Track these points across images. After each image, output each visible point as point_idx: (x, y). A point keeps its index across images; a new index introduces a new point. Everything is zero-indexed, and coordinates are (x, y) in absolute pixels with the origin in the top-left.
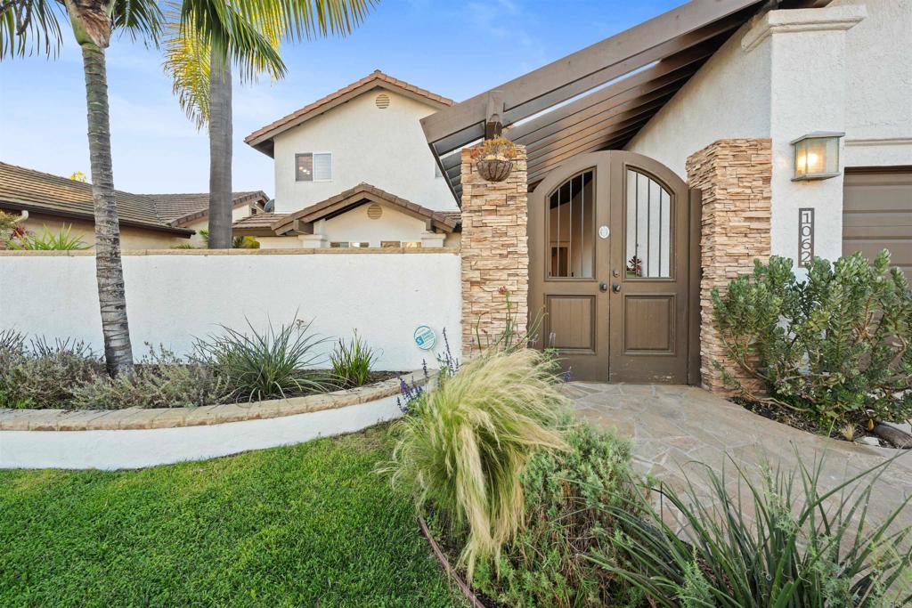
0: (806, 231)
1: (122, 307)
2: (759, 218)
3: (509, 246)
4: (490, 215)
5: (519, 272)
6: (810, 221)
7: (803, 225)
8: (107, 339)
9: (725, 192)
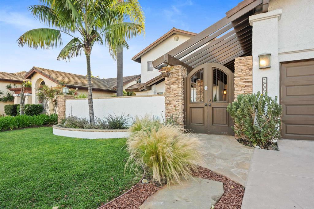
0: (265, 85)
1: (93, 110)
2: (248, 82)
3: (176, 93)
4: (172, 85)
5: (179, 101)
6: (266, 82)
7: (264, 83)
8: (90, 117)
9: (237, 74)
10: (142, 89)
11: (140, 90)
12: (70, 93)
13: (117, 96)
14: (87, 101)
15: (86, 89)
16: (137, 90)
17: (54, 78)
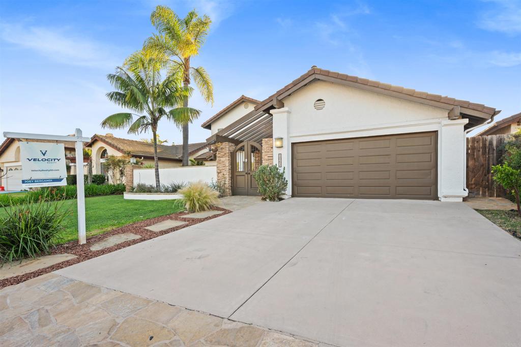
1: (159, 178)
2: (271, 156)
3: (225, 164)
5: (227, 170)
7: (279, 158)
8: (157, 184)
9: (264, 151)
10: (210, 159)
11: (209, 160)
12: (137, 163)
13: (183, 166)
14: (153, 171)
15: (152, 158)
16: (206, 160)
17: (118, 146)
